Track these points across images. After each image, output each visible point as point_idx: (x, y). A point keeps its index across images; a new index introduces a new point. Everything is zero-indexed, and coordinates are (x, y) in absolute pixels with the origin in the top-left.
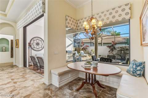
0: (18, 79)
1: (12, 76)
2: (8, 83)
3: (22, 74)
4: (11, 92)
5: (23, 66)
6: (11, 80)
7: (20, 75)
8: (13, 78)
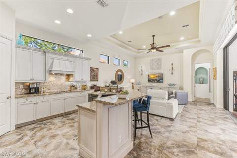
0: (205, 119)
1: (200, 114)
2: (193, 119)
3: (213, 117)
4: (191, 127)
5: (223, 108)
6: (196, 117)
7: (212, 116)
8: (200, 116)
